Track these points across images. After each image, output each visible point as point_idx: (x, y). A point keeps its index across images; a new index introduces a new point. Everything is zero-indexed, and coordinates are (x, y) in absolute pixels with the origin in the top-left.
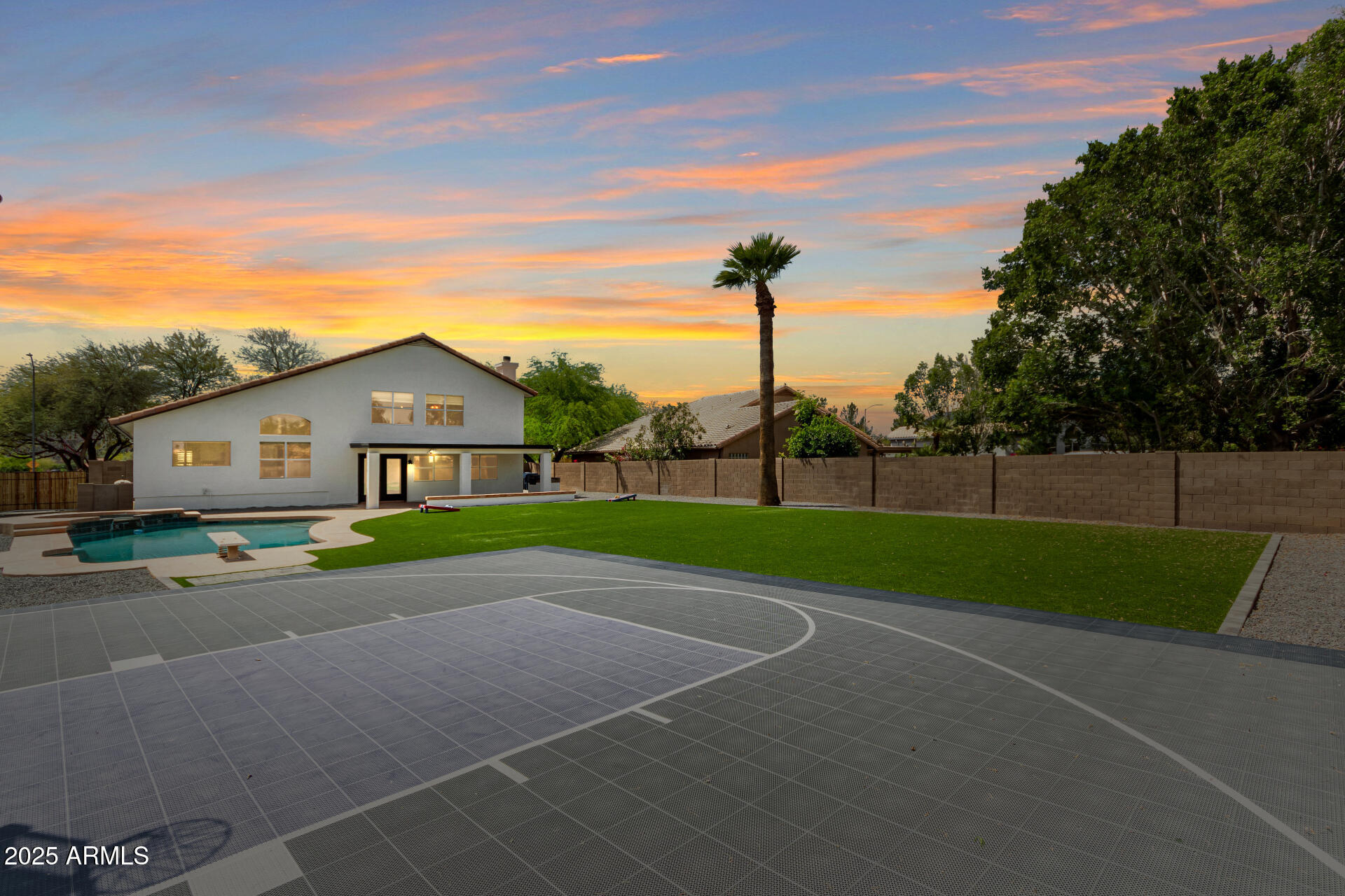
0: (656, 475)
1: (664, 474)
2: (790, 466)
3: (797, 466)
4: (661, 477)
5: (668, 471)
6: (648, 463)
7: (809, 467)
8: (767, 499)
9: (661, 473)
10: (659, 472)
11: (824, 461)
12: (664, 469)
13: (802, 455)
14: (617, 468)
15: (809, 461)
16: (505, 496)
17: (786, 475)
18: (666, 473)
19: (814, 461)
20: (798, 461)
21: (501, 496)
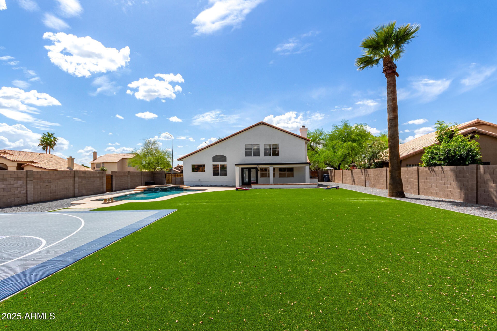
0: (364, 176)
1: (367, 176)
2: (422, 172)
3: (426, 172)
4: (366, 178)
5: (368, 174)
6: (361, 171)
7: (433, 173)
8: (392, 193)
9: (366, 175)
10: (365, 175)
11: (442, 169)
12: (367, 174)
13: (429, 165)
14: (352, 173)
15: (433, 169)
16: (283, 185)
17: (420, 177)
18: (368, 175)
19: (436, 168)
20: (427, 169)
21: (281, 185)
